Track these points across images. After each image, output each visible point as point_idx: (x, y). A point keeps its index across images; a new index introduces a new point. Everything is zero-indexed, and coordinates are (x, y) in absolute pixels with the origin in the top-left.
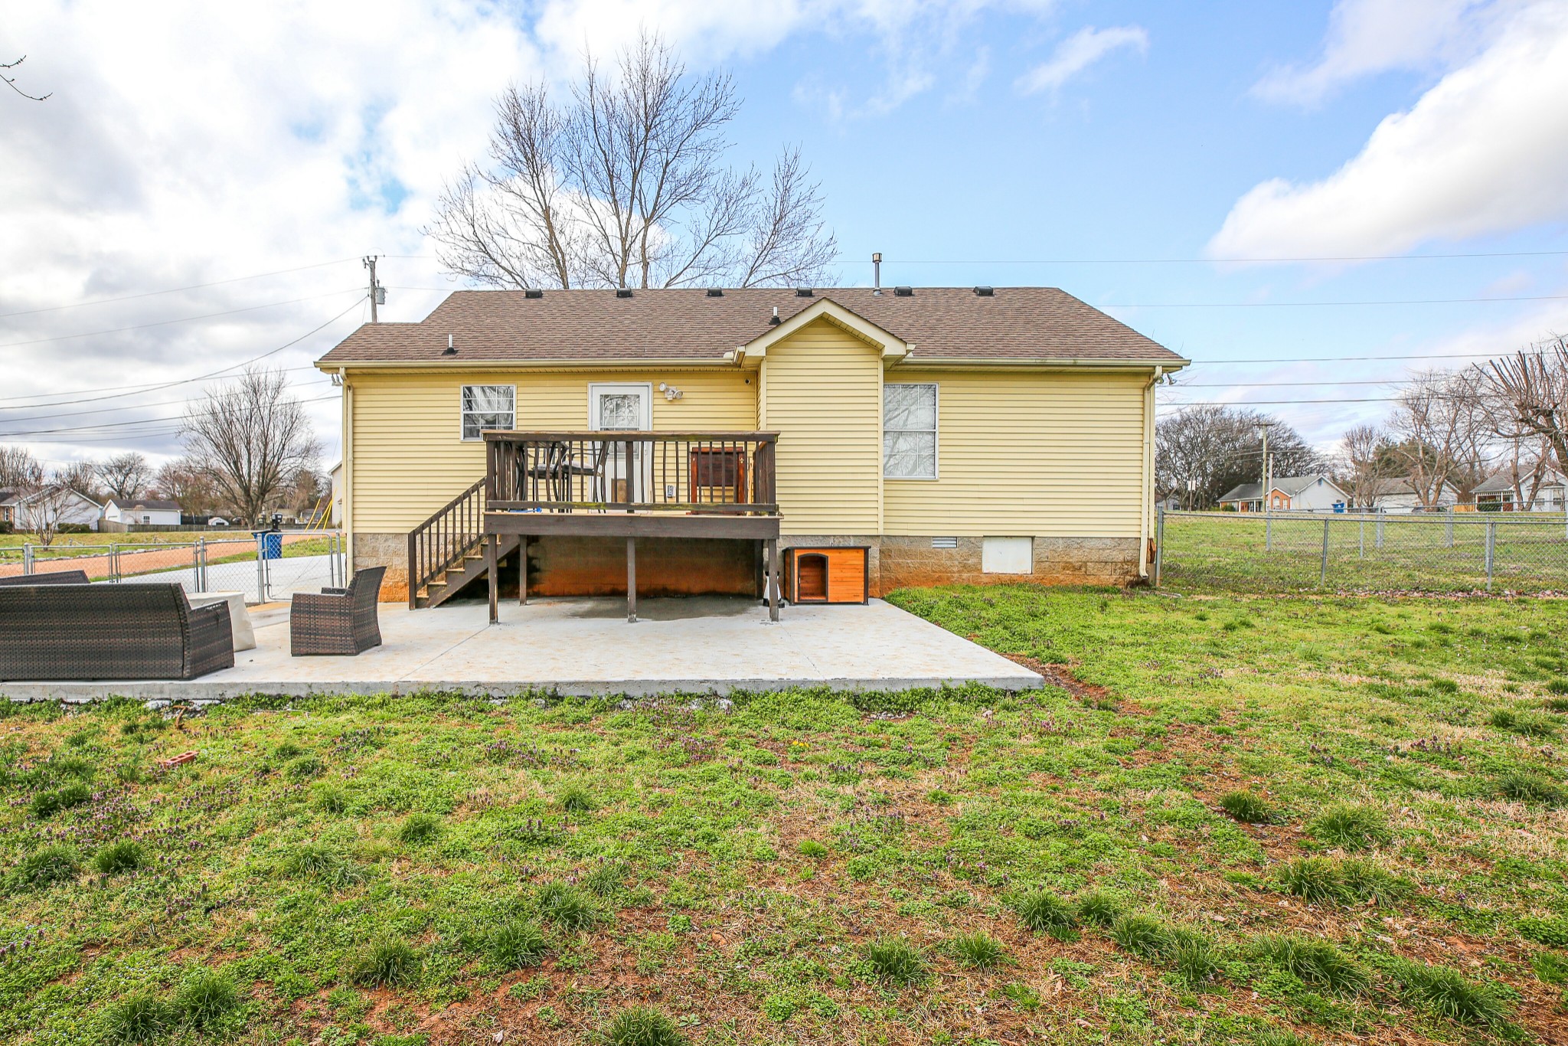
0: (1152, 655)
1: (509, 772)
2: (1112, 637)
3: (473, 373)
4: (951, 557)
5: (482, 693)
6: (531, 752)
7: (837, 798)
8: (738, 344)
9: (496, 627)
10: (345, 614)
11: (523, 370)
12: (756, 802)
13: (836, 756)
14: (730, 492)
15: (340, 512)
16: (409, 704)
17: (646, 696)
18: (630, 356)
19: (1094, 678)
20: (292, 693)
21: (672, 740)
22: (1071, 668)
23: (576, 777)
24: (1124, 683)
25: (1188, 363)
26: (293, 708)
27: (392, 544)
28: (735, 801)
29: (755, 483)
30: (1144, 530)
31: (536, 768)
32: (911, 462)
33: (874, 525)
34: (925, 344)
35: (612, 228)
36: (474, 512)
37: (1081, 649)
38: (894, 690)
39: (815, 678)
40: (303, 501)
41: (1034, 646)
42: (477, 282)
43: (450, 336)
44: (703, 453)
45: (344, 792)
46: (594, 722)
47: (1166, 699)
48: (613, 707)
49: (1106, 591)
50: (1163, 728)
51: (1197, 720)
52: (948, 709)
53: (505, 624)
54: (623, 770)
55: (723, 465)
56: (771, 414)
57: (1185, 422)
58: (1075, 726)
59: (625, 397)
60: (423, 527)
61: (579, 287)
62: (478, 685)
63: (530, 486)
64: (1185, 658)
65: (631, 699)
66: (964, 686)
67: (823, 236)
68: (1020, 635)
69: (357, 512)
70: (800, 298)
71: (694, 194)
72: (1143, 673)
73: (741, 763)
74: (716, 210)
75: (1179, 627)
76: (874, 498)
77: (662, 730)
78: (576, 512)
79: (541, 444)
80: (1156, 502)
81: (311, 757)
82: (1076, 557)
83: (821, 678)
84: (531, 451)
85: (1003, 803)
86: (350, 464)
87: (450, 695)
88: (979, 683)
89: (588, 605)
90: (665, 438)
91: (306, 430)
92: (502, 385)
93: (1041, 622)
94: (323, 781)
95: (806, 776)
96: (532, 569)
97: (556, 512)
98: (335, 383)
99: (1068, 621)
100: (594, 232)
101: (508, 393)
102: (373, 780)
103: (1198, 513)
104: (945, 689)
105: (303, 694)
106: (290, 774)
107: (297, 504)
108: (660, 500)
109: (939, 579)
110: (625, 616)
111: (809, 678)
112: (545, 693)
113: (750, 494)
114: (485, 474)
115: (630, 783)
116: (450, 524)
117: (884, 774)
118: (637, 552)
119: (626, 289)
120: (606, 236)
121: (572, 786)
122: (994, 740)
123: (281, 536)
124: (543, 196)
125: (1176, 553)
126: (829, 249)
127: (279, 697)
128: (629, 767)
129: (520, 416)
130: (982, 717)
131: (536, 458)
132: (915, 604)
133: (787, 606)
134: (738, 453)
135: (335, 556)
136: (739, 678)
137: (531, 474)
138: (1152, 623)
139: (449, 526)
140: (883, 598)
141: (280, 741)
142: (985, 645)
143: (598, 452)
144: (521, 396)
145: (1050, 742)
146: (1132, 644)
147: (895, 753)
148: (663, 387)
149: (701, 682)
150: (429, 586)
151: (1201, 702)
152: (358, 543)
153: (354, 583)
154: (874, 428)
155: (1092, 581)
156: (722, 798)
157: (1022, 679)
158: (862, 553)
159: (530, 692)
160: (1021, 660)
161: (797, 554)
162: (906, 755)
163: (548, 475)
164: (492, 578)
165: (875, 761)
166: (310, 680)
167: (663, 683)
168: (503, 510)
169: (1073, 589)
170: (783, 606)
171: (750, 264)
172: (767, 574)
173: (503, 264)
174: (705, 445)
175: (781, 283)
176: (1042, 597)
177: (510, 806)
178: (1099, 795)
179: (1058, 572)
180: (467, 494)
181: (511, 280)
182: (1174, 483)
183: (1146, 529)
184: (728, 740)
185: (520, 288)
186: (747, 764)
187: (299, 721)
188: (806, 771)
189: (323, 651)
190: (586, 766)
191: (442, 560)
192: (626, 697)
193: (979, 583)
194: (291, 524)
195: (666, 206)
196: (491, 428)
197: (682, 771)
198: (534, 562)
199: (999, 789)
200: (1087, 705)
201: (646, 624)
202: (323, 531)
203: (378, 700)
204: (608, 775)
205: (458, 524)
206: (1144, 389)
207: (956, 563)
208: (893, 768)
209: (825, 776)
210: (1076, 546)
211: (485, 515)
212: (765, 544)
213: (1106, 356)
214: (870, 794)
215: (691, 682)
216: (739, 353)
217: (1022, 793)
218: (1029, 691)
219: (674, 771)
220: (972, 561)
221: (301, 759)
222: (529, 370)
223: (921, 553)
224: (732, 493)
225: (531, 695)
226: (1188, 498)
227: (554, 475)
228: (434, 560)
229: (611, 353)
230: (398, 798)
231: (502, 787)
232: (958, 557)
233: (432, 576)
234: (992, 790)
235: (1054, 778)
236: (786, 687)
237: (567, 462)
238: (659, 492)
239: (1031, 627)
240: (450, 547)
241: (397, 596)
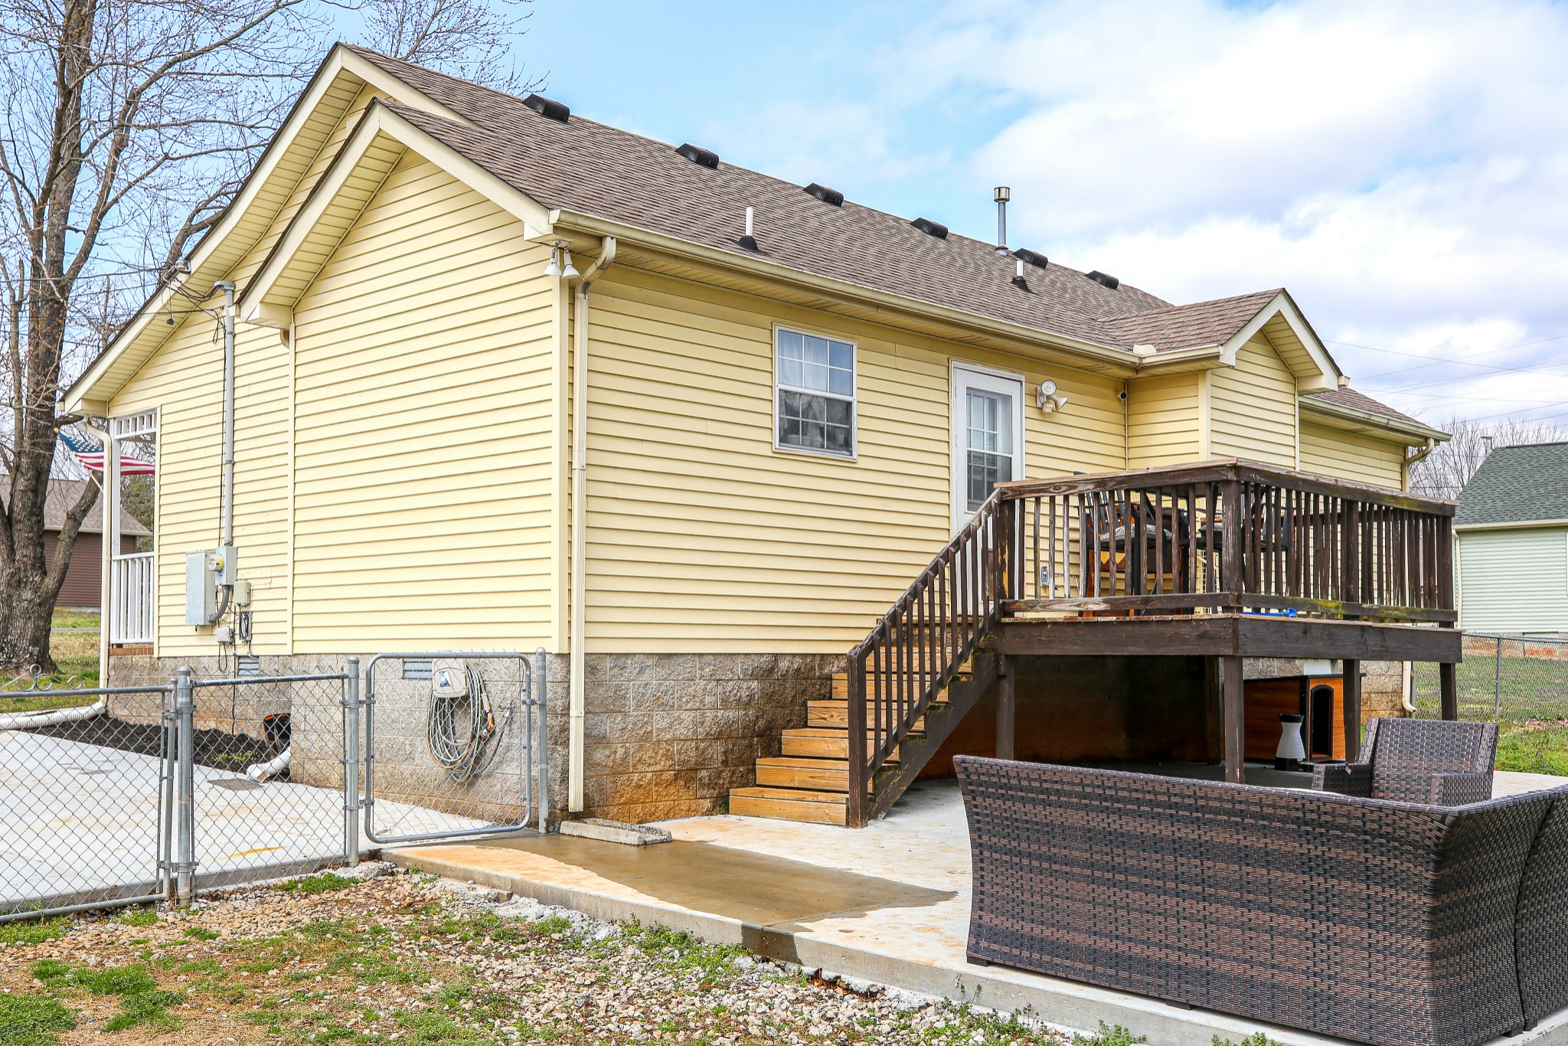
43: (749, 211)
92: (836, 338)
148: (1051, 390)
150: (880, 770)
161: (1311, 687)
206: (1402, 464)
241: (661, 805)
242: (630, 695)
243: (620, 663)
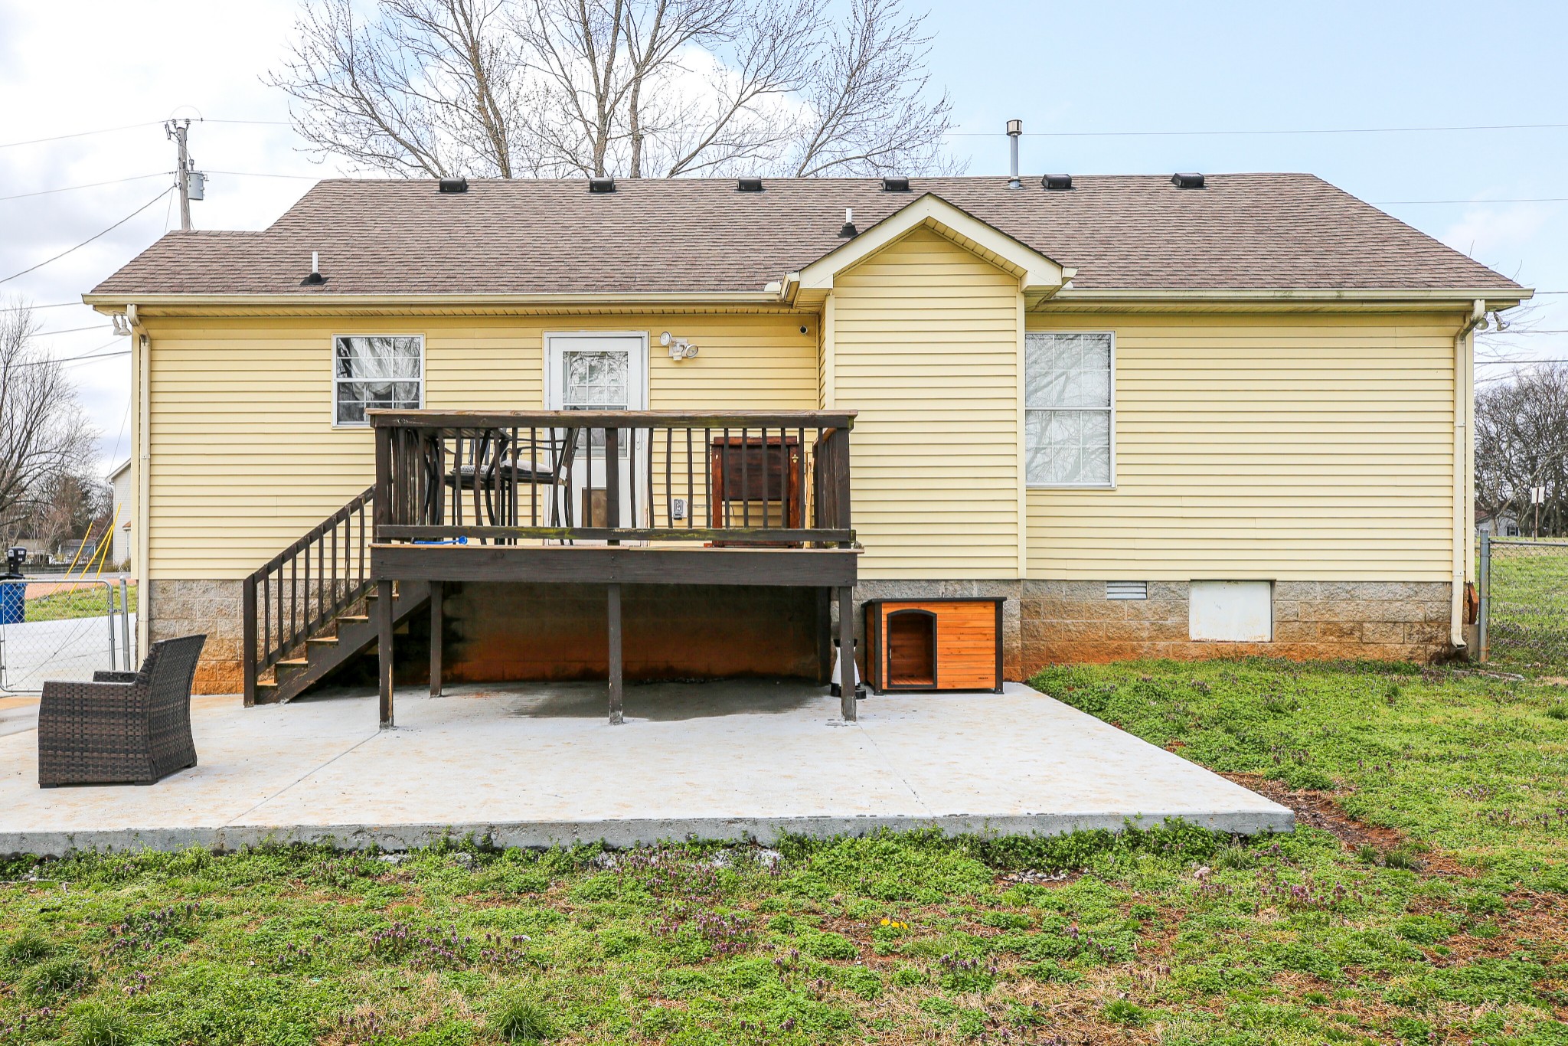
0: (1475, 776)
1: (410, 975)
2: (1407, 747)
3: (352, 316)
4: (1138, 615)
5: (367, 843)
6: (447, 943)
7: (955, 1015)
8: (788, 269)
9: (390, 734)
10: (134, 715)
11: (436, 311)
12: (822, 1021)
13: (955, 945)
14: (777, 508)
15: (125, 545)
16: (243, 865)
17: (638, 846)
18: (613, 288)
19: (1379, 813)
20: (40, 851)
21: (683, 919)
22: (1338, 797)
23: (523, 983)
24: (1429, 823)
25: (1530, 294)
26: (41, 875)
27: (218, 597)
28: (786, 1021)
29: (816, 495)
30: (1458, 569)
31: (455, 968)
32: (1071, 460)
33: (1012, 563)
34: (1091, 267)
35: (583, 78)
36: (355, 543)
37: (1355, 765)
38: (1046, 833)
39: (917, 815)
40: (61, 526)
41: (1277, 761)
42: (360, 165)
43: (315, 255)
44: (732, 446)
45: (125, 1018)
46: (553, 890)
47: (1502, 850)
48: (584, 865)
49: (1396, 670)
50: (1498, 899)
51: (1556, 886)
52: (1135, 864)
53: (406, 728)
54: (601, 970)
55: (765, 465)
56: (841, 383)
57: (1526, 392)
58: (1349, 894)
59: (603, 355)
60: (268, 569)
61: (529, 175)
62: (360, 831)
63: (448, 501)
64: (1532, 781)
65: (614, 850)
66: (1161, 826)
67: (929, 98)
68: (1253, 741)
69: (156, 544)
70: (890, 194)
71: (718, 25)
72: (1460, 806)
73: (796, 956)
74: (754, 49)
75: (1520, 730)
76: (1011, 518)
77: (667, 901)
78: (523, 543)
79: (466, 433)
80: (1478, 522)
81: (72, 959)
82: (1344, 613)
83: (926, 815)
84: (450, 444)
85: (1231, 1024)
86: (145, 464)
87: (312, 849)
88: (1187, 821)
89: (542, 698)
90: (671, 422)
91: (68, 408)
92: (401, 334)
93: (1287, 720)
94: (90, 1001)
95: (903, 977)
96: (451, 638)
97: (490, 543)
98: (119, 331)
99: (1333, 720)
100: (556, 86)
101: (411, 348)
102: (177, 996)
103: (1550, 540)
104: (1131, 831)
105: (58, 852)
106: (31, 991)
107: (52, 531)
108: (661, 523)
109: (1119, 651)
110: (604, 714)
111: (908, 814)
112: (471, 842)
113: (809, 513)
114: (372, 481)
115: (613, 992)
116: (314, 564)
117: (1034, 974)
118: (626, 610)
119: (605, 178)
120: (573, 94)
121: (516, 998)
122: (1213, 917)
123: (24, 585)
124: (468, 24)
125: (1513, 607)
126: (938, 119)
127: (16, 857)
128: (612, 965)
129: (431, 386)
130: (1192, 878)
131: (458, 456)
132: (1080, 692)
133: (870, 696)
134: (789, 446)
135: (118, 618)
136: (792, 815)
137: (450, 480)
138: (1475, 722)
139: (312, 568)
140: (1027, 683)
141: (17, 933)
142: (1196, 759)
143: (559, 445)
144: (432, 354)
145: (1307, 921)
146: (1442, 758)
147: (1050, 939)
148: (665, 340)
149: (730, 822)
150: (278, 667)
151: (1562, 855)
152: (158, 596)
153: (150, 663)
154: (1011, 404)
155: (1372, 654)
156: (765, 1015)
157: (1257, 815)
158: (991, 610)
159: (447, 841)
160: (1255, 785)
161: (886, 611)
162: (1069, 942)
163: (478, 483)
164: (384, 652)
165: (1017, 951)
166: (70, 829)
167: (666, 824)
168: (402, 540)
169: (1342, 666)
170: (863, 695)
171: (810, 138)
172: (838, 643)
173: (402, 136)
174: (735, 433)
175: (860, 169)
176: (1289, 679)
177: (411, 1035)
178: (1394, 1011)
179: (1314, 639)
180: (343, 515)
181: (416, 162)
182: (1508, 492)
183: (1463, 568)
184: (775, 918)
185: (430, 177)
186: (806, 958)
187: (49, 898)
188: (903, 969)
189: (96, 778)
190: (540, 965)
191: (300, 623)
192: (607, 848)
193: (1184, 658)
194: (41, 565)
195: (671, 44)
196: (383, 406)
197: (699, 971)
198: (455, 625)
199: (1224, 999)
200: (1368, 858)
201: (639, 729)
202: (99, 576)
203: (189, 859)
204: (575, 980)
205: (328, 564)
206: (1455, 338)
207: (1147, 624)
208: (1047, 963)
209: (935, 978)
210: (1344, 595)
211: (373, 550)
212: (834, 594)
213: (1391, 284)
214: (1010, 1007)
215: (714, 823)
216: (790, 284)
217: (1263, 1007)
218: (1271, 835)
219: (687, 972)
220: (1172, 621)
221: (53, 963)
222: (446, 310)
223: (1089, 609)
224: (780, 512)
225: (449, 847)
226: (1532, 516)
227: (488, 483)
228: (287, 623)
229: (581, 284)
230: (221, 1026)
231: (397, 1003)
232: (1149, 614)
233: (283, 650)
234: (1212, 1000)
235: (1316, 980)
236: (869, 830)
237: (509, 462)
238: (661, 510)
239: (1271, 729)
240: (314, 602)
241: (224, 684)
242: (196, 607)
243: (189, 585)
